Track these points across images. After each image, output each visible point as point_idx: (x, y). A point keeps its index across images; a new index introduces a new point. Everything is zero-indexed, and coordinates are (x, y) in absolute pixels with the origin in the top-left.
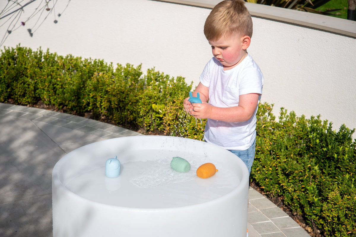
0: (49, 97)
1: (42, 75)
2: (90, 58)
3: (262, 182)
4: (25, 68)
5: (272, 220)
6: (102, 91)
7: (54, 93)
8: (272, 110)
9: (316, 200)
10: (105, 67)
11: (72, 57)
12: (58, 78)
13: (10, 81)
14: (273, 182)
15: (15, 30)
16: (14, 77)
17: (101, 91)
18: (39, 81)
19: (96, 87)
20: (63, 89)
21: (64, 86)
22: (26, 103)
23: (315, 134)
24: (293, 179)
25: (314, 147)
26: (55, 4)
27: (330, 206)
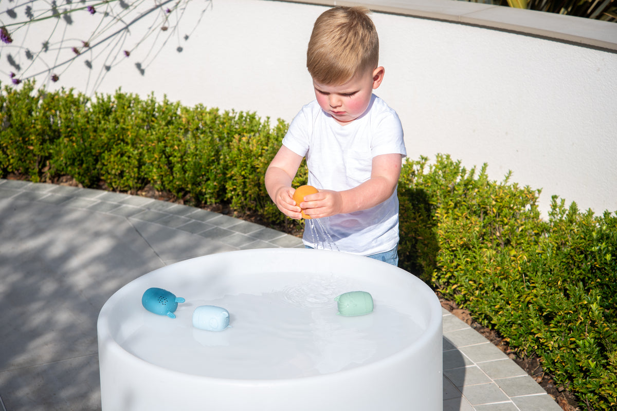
0: (161, 177)
1: (149, 141)
2: (233, 110)
3: (504, 330)
4: (123, 129)
5: (514, 400)
6: (247, 166)
7: (169, 170)
8: (537, 200)
9: (593, 365)
10: (256, 126)
11: (203, 109)
12: (174, 144)
13: (98, 151)
14: (523, 331)
15: (116, 64)
16: (105, 144)
17: (245, 167)
18: (145, 151)
19: (236, 160)
20: (184, 164)
21: (186, 158)
22: (125, 189)
23: (604, 245)
24: (556, 326)
25: (602, 268)
26: (180, 18)
27: (613, 378)
